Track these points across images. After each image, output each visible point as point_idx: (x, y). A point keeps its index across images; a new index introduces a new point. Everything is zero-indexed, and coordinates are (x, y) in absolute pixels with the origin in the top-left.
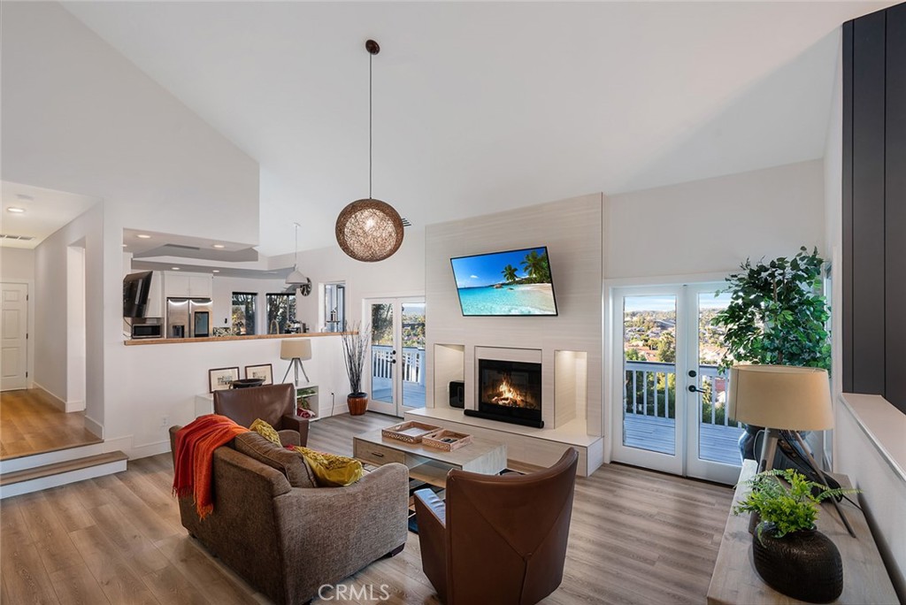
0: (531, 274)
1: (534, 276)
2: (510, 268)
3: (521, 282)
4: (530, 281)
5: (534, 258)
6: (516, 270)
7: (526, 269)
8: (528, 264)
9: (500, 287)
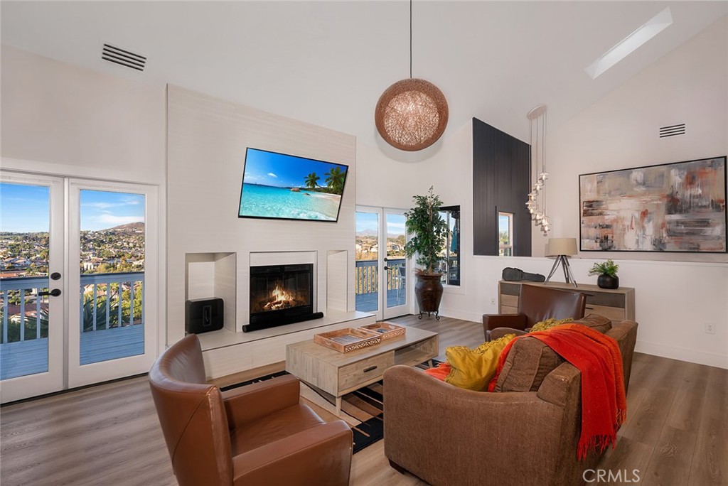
0: (329, 185)
1: (332, 187)
2: (314, 176)
3: (319, 190)
4: (327, 191)
5: (337, 172)
6: (318, 178)
7: (328, 180)
8: (330, 176)
9: (298, 191)
